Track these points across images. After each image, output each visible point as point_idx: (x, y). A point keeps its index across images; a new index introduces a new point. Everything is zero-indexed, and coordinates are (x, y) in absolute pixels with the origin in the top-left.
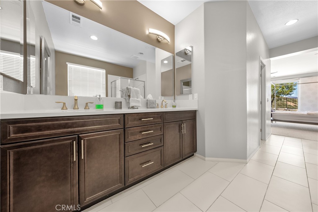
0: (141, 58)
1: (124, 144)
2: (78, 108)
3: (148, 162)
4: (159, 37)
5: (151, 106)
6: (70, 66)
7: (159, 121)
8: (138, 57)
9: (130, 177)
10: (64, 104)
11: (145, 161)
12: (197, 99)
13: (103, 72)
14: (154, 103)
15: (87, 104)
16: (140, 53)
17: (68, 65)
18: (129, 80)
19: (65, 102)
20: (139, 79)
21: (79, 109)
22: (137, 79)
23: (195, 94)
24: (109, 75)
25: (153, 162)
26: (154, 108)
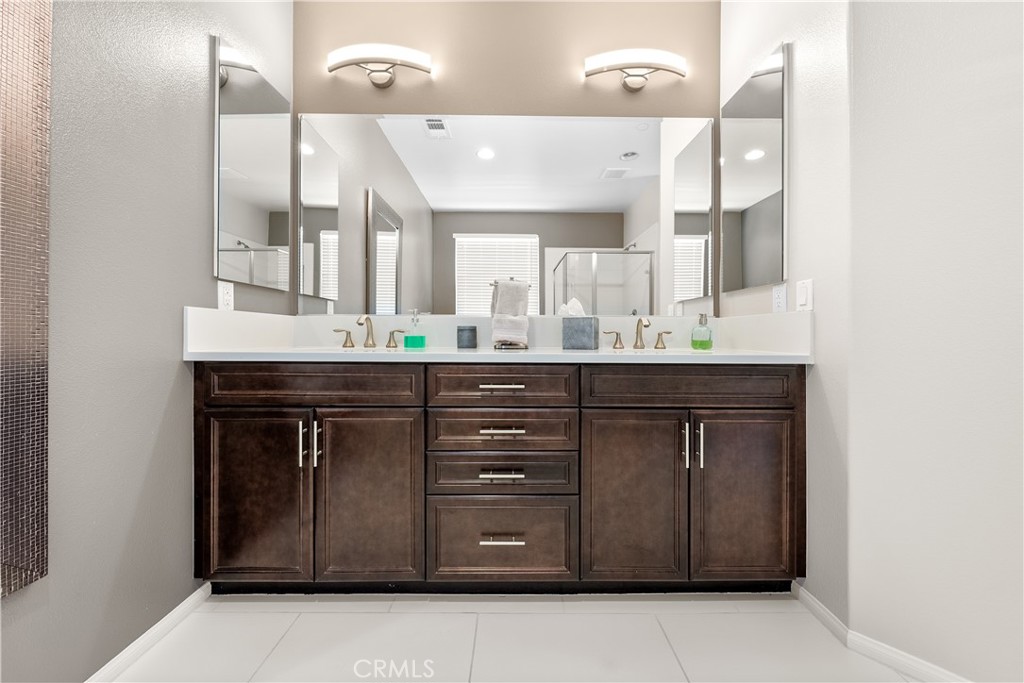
0: (634, 169)
1: (426, 455)
2: (374, 345)
3: (507, 535)
4: (629, 75)
5: (573, 342)
6: (462, 241)
7: (556, 399)
8: (624, 172)
9: (443, 559)
10: (349, 333)
11: (499, 530)
12: (809, 307)
13: (534, 240)
14: (583, 331)
15: (392, 334)
16: (626, 155)
17: (457, 240)
18: (595, 255)
19: (349, 330)
20: (638, 249)
21: (377, 348)
22: (632, 249)
23: (799, 283)
24: (547, 250)
25: (523, 543)
26: (584, 348)
